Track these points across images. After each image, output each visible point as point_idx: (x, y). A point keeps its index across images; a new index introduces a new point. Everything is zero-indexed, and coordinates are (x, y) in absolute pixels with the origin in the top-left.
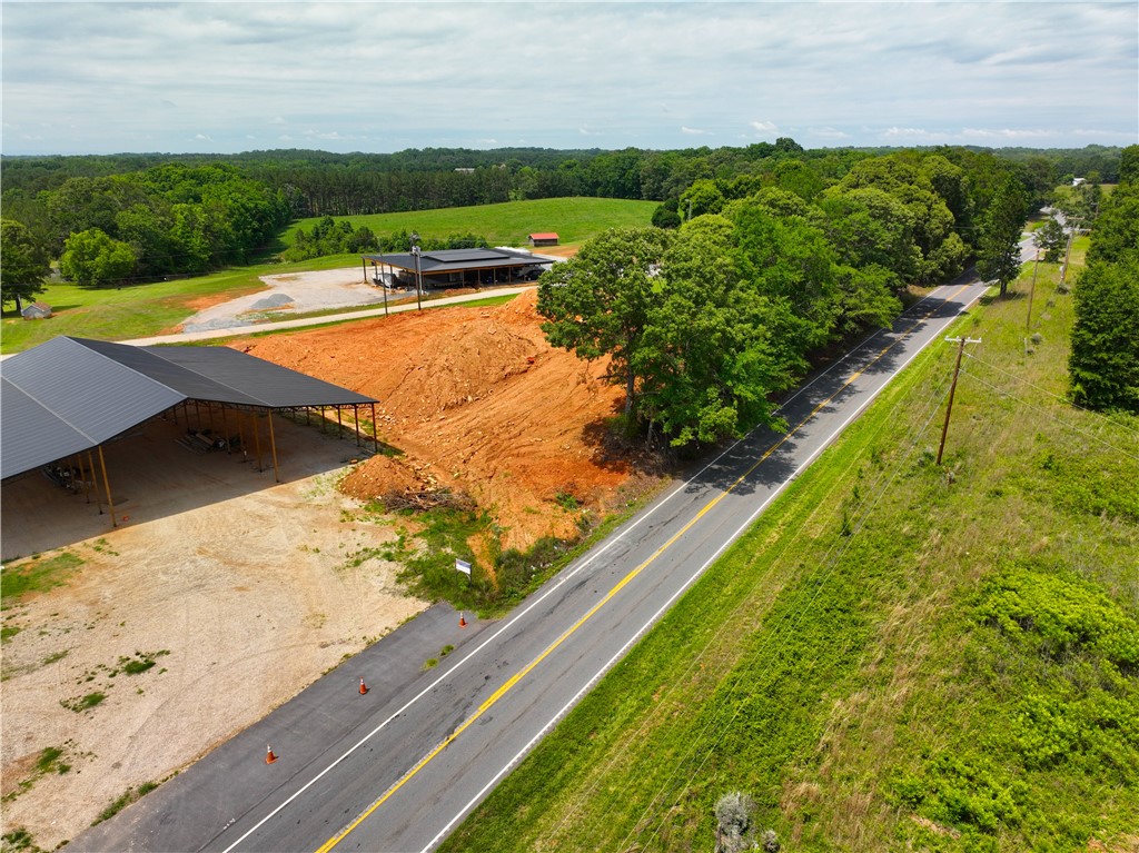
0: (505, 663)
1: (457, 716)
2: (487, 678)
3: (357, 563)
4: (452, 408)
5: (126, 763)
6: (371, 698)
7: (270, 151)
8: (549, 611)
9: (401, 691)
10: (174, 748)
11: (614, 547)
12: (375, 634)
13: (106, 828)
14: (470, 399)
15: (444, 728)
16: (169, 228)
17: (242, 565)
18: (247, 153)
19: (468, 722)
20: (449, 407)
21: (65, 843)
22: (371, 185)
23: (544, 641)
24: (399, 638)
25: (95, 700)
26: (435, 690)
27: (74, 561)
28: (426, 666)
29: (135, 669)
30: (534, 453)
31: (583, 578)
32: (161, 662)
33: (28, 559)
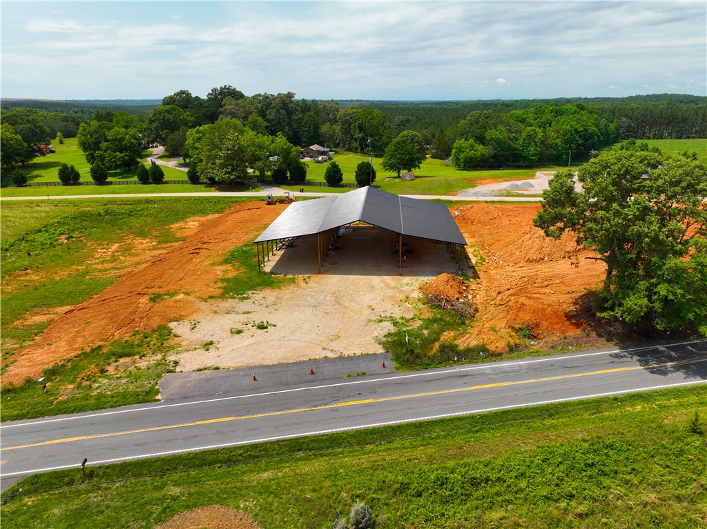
0: (375, 392)
1: (326, 401)
2: (359, 394)
3: (381, 321)
4: (532, 262)
5: (221, 357)
6: (312, 377)
7: (648, 96)
8: (428, 380)
9: (324, 380)
10: (238, 360)
11: (510, 367)
12: (346, 354)
13: (194, 374)
14: (546, 259)
15: (315, 403)
16: (516, 141)
17: (340, 304)
18: (631, 97)
19: (328, 407)
20: (529, 261)
21: (182, 372)
22: (687, 119)
23: (406, 392)
24: (353, 360)
25: (239, 332)
26: (334, 387)
27: (293, 281)
28: (345, 376)
29: (262, 327)
30: (540, 299)
31: (469, 373)
32: (270, 329)
33: (282, 276)
